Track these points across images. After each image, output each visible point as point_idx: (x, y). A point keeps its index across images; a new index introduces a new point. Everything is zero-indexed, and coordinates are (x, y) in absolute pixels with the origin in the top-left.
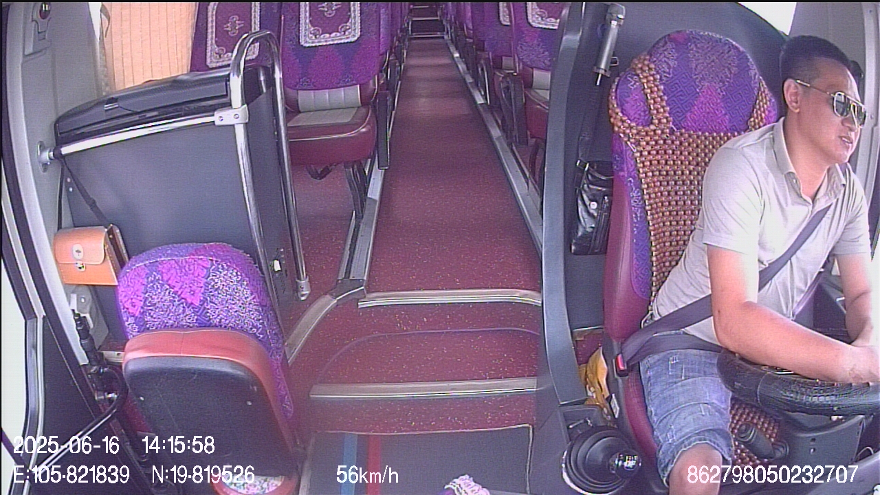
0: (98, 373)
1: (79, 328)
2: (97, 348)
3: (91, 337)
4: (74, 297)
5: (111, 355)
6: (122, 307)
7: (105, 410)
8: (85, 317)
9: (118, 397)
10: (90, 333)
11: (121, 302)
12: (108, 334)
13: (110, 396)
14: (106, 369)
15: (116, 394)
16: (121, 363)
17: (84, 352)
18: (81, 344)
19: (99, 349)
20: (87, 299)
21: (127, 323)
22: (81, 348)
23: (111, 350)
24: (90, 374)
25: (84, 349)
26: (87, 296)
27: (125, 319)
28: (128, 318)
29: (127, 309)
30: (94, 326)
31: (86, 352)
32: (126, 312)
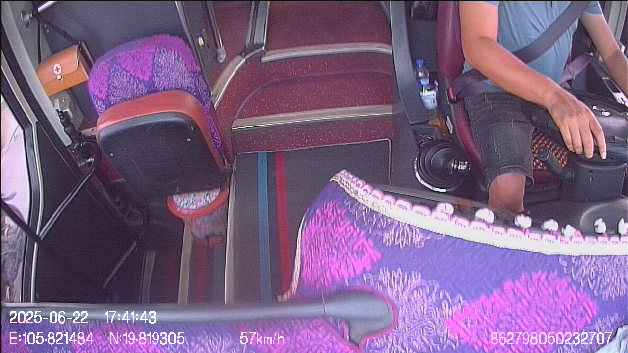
0: (79, 147)
1: (62, 121)
2: (77, 130)
3: (72, 124)
4: (57, 101)
5: (88, 132)
6: (92, 96)
7: (86, 172)
8: (66, 112)
9: (95, 160)
10: (71, 121)
11: (92, 92)
12: (84, 118)
13: (89, 160)
14: (84, 143)
15: (93, 158)
16: (95, 136)
17: (67, 136)
18: (65, 131)
19: (78, 131)
20: (66, 98)
21: (96, 106)
22: (65, 134)
23: (86, 128)
24: (74, 150)
25: (67, 134)
26: (67, 97)
27: (95, 103)
28: (97, 102)
29: (97, 96)
30: (73, 116)
31: (69, 136)
32: (95, 98)
